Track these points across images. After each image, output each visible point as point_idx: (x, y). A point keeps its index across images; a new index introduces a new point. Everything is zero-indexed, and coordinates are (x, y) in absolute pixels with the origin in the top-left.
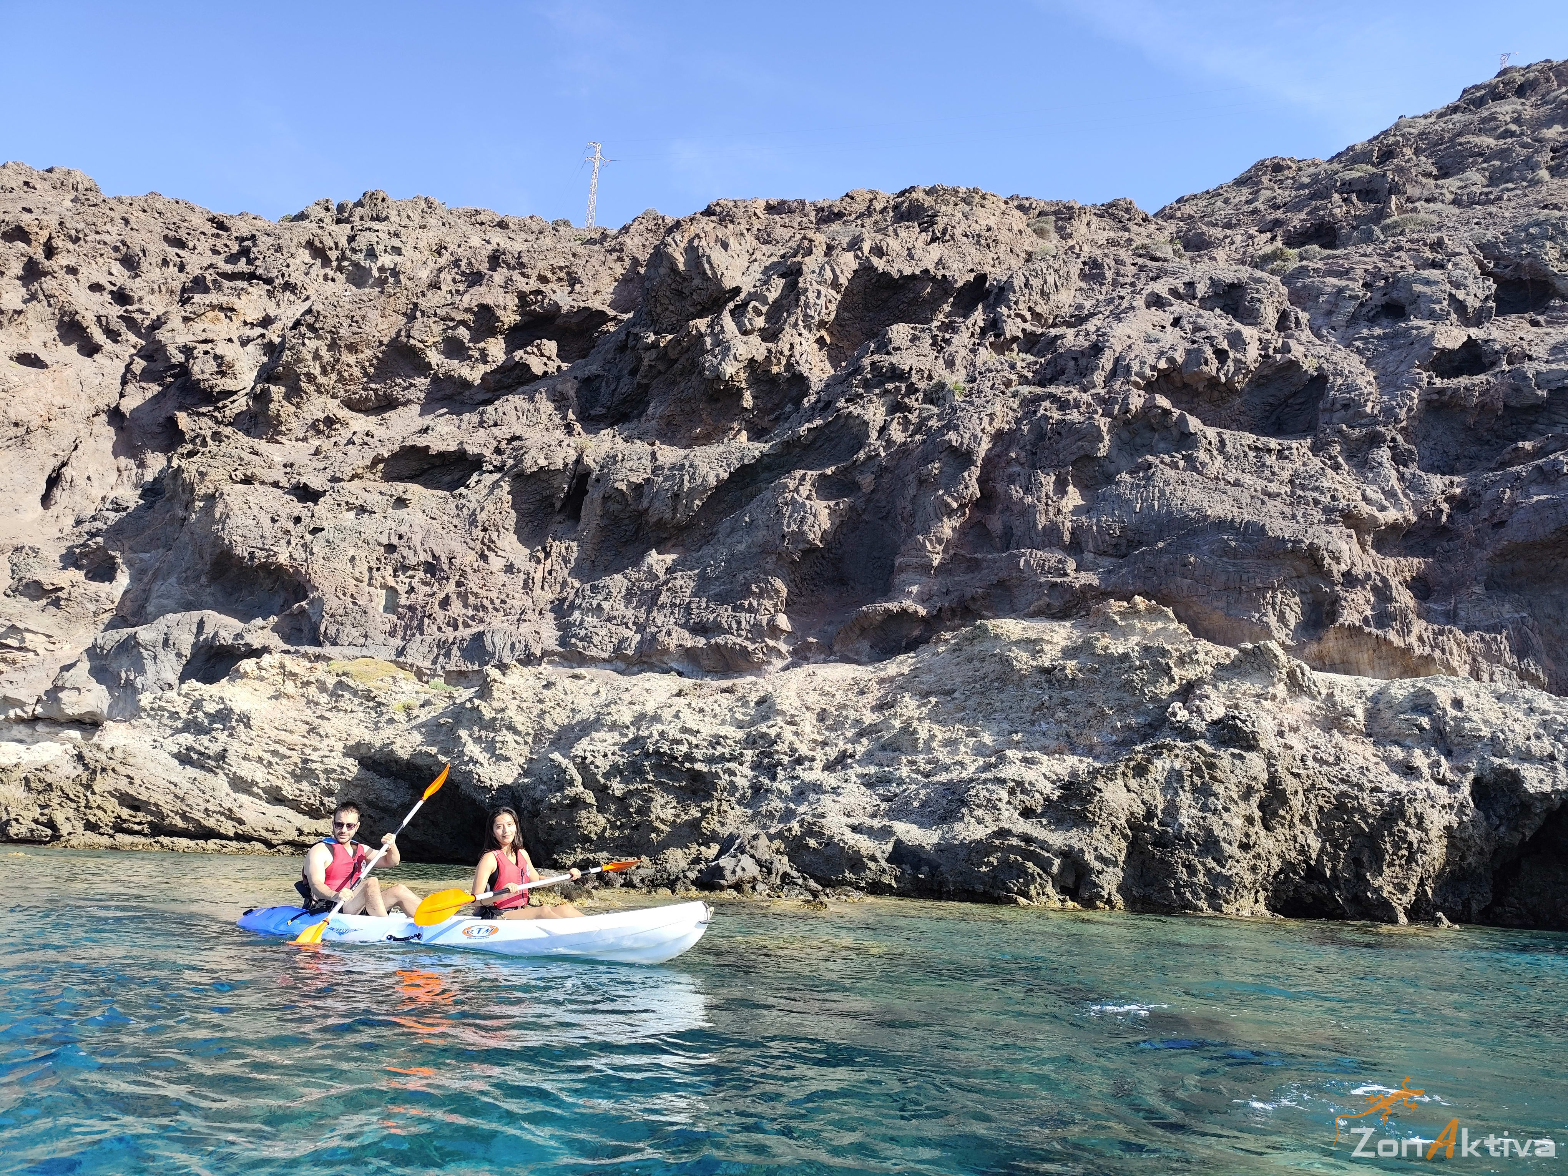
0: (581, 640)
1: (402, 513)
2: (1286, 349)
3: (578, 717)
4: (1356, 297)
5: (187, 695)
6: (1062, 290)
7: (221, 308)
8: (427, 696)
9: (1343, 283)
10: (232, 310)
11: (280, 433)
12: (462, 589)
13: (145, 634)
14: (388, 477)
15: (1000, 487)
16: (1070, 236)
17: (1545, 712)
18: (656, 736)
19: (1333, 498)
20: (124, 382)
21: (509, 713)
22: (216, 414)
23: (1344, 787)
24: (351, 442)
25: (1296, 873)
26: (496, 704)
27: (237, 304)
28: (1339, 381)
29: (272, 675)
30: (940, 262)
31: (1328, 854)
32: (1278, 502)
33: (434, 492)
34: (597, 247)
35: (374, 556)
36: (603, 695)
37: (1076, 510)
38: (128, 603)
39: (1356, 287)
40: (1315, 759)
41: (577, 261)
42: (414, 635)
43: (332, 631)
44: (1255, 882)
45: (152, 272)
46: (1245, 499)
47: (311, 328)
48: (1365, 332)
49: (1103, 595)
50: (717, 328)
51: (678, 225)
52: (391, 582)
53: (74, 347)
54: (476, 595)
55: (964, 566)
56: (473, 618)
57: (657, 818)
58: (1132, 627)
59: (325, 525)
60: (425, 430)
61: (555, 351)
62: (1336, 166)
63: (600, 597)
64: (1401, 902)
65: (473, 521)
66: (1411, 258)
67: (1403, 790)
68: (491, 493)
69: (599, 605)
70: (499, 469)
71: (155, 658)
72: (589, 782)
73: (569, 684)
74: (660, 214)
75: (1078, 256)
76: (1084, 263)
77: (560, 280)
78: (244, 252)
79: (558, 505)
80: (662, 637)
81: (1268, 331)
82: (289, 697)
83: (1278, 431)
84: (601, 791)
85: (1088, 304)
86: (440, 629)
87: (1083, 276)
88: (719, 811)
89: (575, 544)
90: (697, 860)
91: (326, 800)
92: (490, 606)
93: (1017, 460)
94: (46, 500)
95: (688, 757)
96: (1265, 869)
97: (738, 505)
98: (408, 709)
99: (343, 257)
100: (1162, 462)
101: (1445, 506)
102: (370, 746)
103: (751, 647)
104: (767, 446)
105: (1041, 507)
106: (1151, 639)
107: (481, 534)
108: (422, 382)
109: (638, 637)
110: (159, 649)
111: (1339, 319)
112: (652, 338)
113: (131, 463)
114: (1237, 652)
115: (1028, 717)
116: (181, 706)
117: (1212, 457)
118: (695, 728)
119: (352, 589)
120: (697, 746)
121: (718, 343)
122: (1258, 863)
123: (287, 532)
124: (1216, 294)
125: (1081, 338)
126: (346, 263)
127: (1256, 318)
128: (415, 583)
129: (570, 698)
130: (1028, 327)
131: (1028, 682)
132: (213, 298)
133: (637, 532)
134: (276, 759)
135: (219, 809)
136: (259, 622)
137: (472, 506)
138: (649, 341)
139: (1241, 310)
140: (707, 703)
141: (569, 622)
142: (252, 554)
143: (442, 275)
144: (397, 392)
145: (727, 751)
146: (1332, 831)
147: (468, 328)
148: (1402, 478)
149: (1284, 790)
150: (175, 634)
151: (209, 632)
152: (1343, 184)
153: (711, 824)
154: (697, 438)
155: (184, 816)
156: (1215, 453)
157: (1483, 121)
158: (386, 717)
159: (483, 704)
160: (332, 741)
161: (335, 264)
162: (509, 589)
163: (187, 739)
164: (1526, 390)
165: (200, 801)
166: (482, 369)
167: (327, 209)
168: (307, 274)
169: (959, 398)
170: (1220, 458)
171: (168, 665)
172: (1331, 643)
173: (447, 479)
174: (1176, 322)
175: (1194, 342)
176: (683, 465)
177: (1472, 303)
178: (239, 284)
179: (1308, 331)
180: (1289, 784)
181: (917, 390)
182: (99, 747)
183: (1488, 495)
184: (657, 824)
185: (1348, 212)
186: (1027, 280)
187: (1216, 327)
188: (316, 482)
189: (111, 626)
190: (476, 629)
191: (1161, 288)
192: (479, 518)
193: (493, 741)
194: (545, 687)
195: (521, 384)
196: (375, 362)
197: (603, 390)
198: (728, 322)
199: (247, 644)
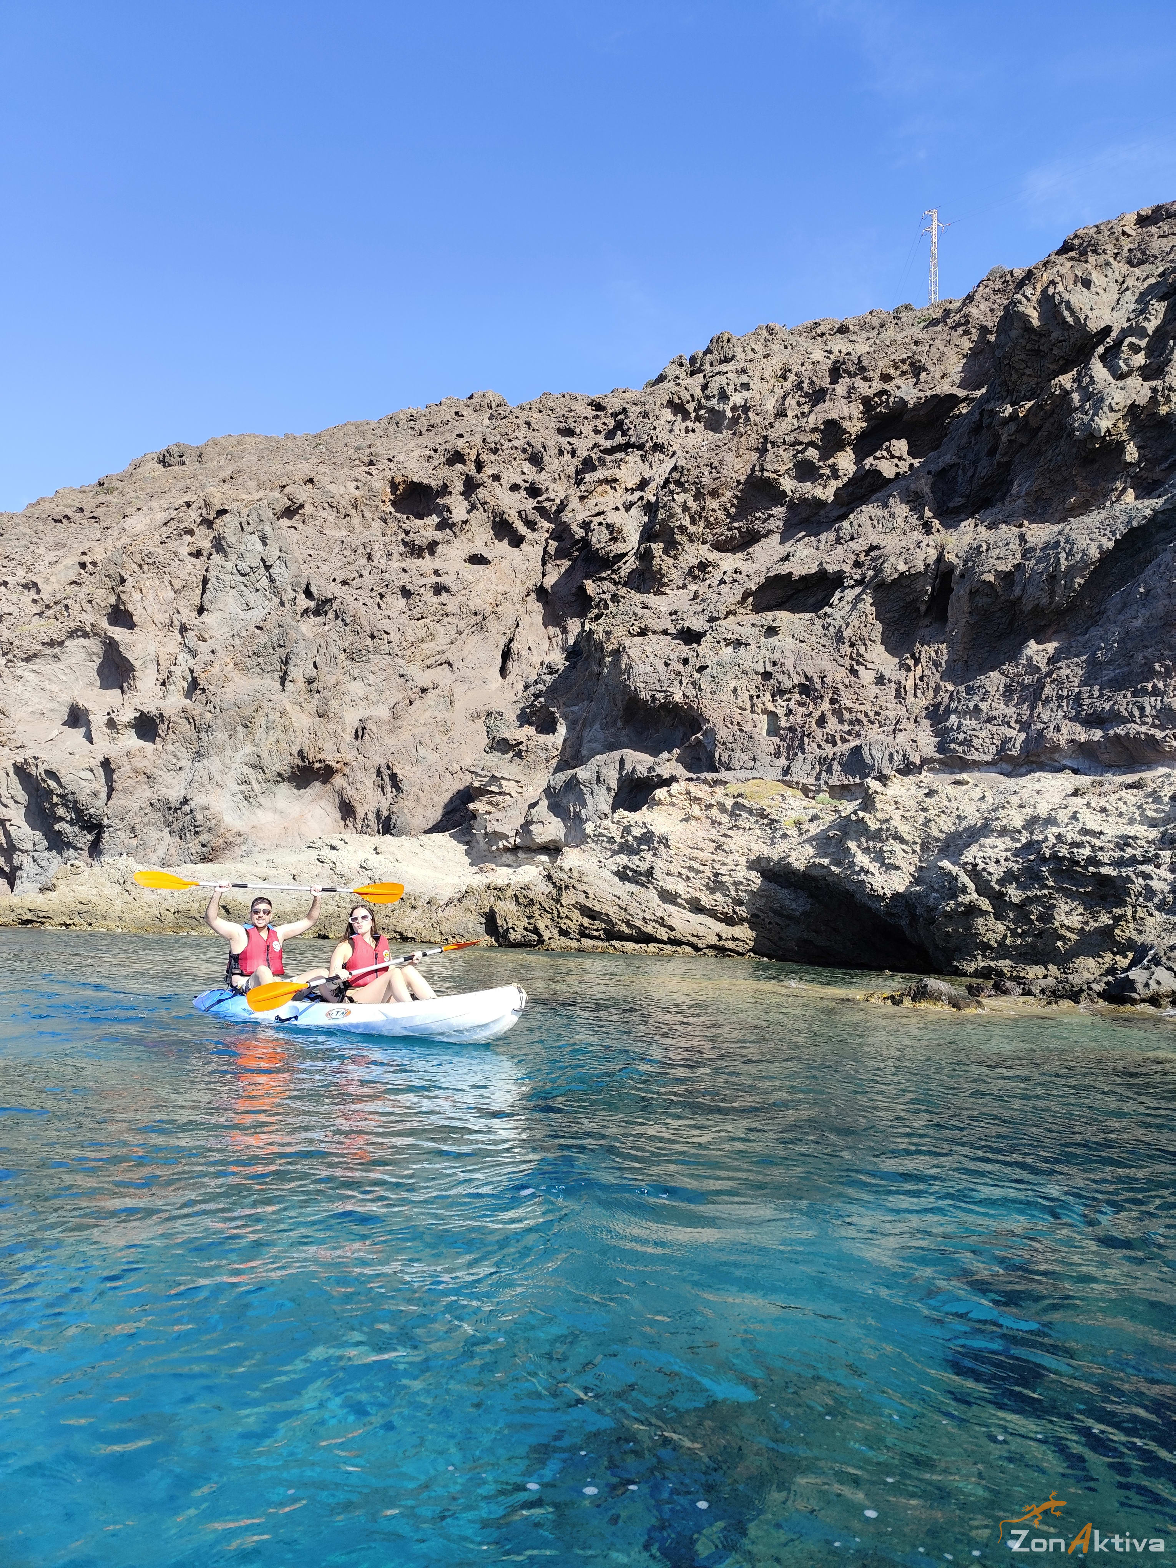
0: (961, 744)
1: (774, 641)
3: (965, 824)
5: (618, 823)
7: (607, 481)
8: (815, 811)
10: (615, 480)
11: (664, 585)
12: (836, 706)
13: (583, 773)
14: (758, 609)
18: (1052, 840)
20: (544, 564)
21: (893, 823)
22: (614, 576)
24: (722, 582)
26: (880, 815)
27: (619, 474)
29: (681, 800)
33: (801, 615)
34: (939, 328)
35: (753, 684)
36: (989, 800)
38: (568, 749)
41: (920, 349)
42: (796, 754)
43: (725, 757)
45: (553, 464)
47: (678, 483)
50: (1086, 380)
51: (1029, 275)
52: (771, 707)
53: (506, 541)
54: (850, 710)
57: (1062, 926)
59: (709, 663)
60: (786, 558)
61: (906, 449)
63: (976, 698)
65: (839, 638)
68: (854, 608)
69: (976, 706)
70: (859, 583)
71: (592, 793)
72: (983, 888)
73: (951, 790)
74: (1007, 269)
77: (903, 373)
78: (619, 425)
79: (923, 608)
80: (1050, 734)
82: (697, 819)
84: (997, 899)
86: (819, 746)
88: (1134, 918)
89: (944, 646)
90: (1112, 971)
91: (737, 909)
92: (865, 720)
94: (503, 671)
95: (1092, 861)
97: (1130, 575)
98: (798, 824)
99: (699, 407)
102: (769, 859)
103: (1159, 734)
104: (1161, 501)
107: (849, 650)
108: (779, 511)
109: (1023, 736)
110: (594, 785)
112: (1009, 410)
113: (558, 631)
116: (615, 832)
118: (1097, 829)
119: (737, 718)
120: (1101, 849)
121: (1087, 396)
123: (678, 673)
126: (702, 412)
128: (792, 705)
129: (954, 805)
132: (600, 474)
133: (1011, 624)
134: (693, 875)
135: (653, 917)
136: (665, 755)
137: (837, 623)
138: (1007, 414)
140: (1111, 801)
141: (946, 728)
142: (653, 696)
143: (787, 402)
144: (758, 526)
145: (1138, 853)
147: (816, 447)
150: (604, 771)
153: (1127, 932)
154: (1072, 509)
155: (628, 923)
158: (780, 833)
159: (867, 815)
160: (736, 856)
161: (693, 415)
162: (882, 701)
163: (622, 859)
165: (639, 911)
166: (834, 485)
167: (681, 365)
168: (670, 431)
171: (602, 798)
173: (812, 600)
176: (1057, 543)
178: (619, 455)
182: (561, 869)
184: (1062, 931)
188: (697, 624)
189: (558, 769)
190: (853, 744)
192: (845, 634)
193: (881, 851)
194: (927, 795)
195: (874, 491)
196: (735, 501)
197: (960, 479)
198: (1099, 370)
199: (658, 776)
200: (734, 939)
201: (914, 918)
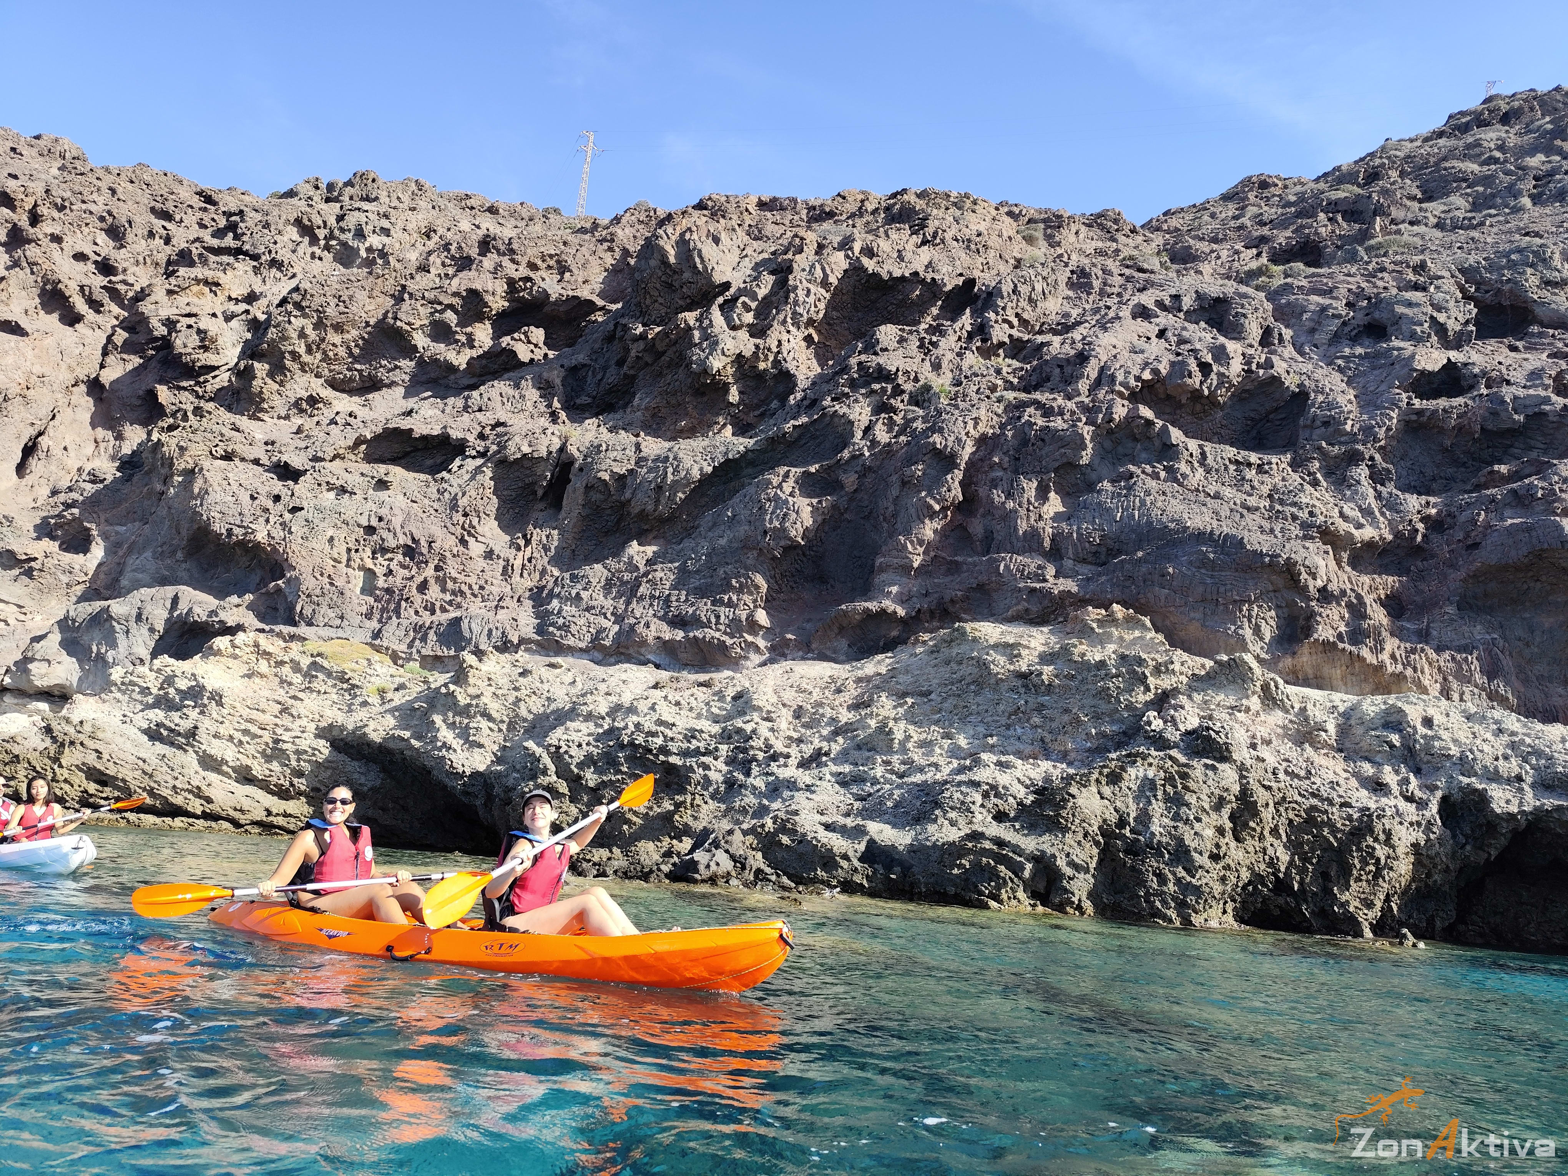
0: (559, 629)
1: (383, 495)
2: (1268, 365)
3: (553, 706)
4: (1339, 316)
5: (159, 671)
6: (1050, 298)
7: (206, 282)
8: (402, 680)
9: (1326, 301)
10: (217, 284)
11: (262, 410)
12: (441, 574)
13: (118, 607)
14: (370, 459)
15: (982, 491)
16: (1059, 244)
17: (1513, 734)
18: (631, 727)
19: (1311, 514)
20: (105, 353)
21: (484, 699)
22: (197, 388)
23: (1314, 801)
24: (333, 422)
25: (1264, 885)
26: (471, 691)
27: (223, 279)
28: (1320, 398)
29: (246, 653)
30: (929, 265)
31: (1296, 867)
32: (1256, 516)
33: (416, 475)
34: (587, 237)
35: (354, 537)
36: (579, 685)
37: (1057, 517)
38: (102, 576)
39: (1339, 306)
40: (1286, 772)
41: (567, 250)
42: (390, 618)
43: (308, 611)
44: (1224, 893)
45: (137, 244)
46: (1225, 512)
47: (298, 306)
48: (1347, 351)
49: (1082, 602)
50: (706, 322)
51: (669, 217)
52: (369, 564)
53: (55, 316)
54: (455, 580)
55: (944, 568)
56: (450, 603)
58: (1110, 635)
59: (305, 504)
60: (409, 413)
61: (542, 338)
62: (1322, 185)
63: (579, 586)
64: (1367, 917)
65: (454, 506)
66: (1394, 279)
67: (1373, 806)
68: (473, 478)
69: (578, 594)
70: (481, 455)
71: (128, 632)
72: (563, 772)
73: (546, 673)
74: (652, 206)
75: (1066, 265)
76: (1072, 272)
77: (549, 267)
78: (232, 227)
79: (540, 493)
80: (640, 629)
81: (1251, 346)
82: (262, 676)
83: (1258, 445)
84: (575, 781)
85: (1075, 313)
86: (417, 613)
87: (1071, 285)
88: (692, 805)
89: (556, 532)
90: (668, 854)
91: (296, 781)
92: (468, 592)
93: (1000, 464)
94: (21, 469)
95: (664, 750)
96: (1234, 880)
97: (720, 499)
98: (382, 692)
99: (331, 236)
100: (1143, 472)
101: (1420, 526)
102: (342, 728)
103: (729, 641)
104: (752, 441)
105: (1022, 512)
106: (1128, 647)
107: (462, 519)
108: (407, 365)
109: (616, 628)
110: (132, 624)
111: (1322, 337)
112: (640, 329)
113: (109, 435)
114: (1212, 663)
115: (1004, 720)
116: (153, 682)
117: (1193, 469)
118: (671, 721)
119: (329, 570)
120: (672, 739)
121: (706, 337)
122: (1228, 873)
123: (266, 510)
124: (1202, 308)
125: (1067, 346)
126: (334, 243)
127: (1240, 333)
128: (394, 565)
129: (546, 687)
130: (1015, 333)
131: (1004, 687)
132: (198, 272)
133: (618, 522)
134: (247, 739)
135: (187, 786)
136: (234, 599)
137: (454, 490)
138: (638, 332)
139: (1225, 324)
140: (684, 696)
141: (547, 611)
142: (229, 531)
143: (431, 259)
144: (382, 374)
145: (702, 745)
146: (1301, 844)
147: (456, 312)
148: (1379, 496)
149: (1256, 802)
150: (148, 609)
151: (183, 607)
152: (1329, 204)
153: (684, 818)
154: (682, 431)
155: (151, 793)
156: (1196, 465)
157: (1468, 146)
158: (360, 700)
159: (458, 689)
160: (304, 722)
161: (322, 243)
162: (488, 575)
163: (158, 715)
164: (1503, 415)
165: (169, 778)
166: (468, 354)
167: (317, 188)
168: (294, 251)
169: (944, 401)
170: (1201, 470)
171: (140, 640)
172: (1305, 658)
173: (429, 462)
174: (1161, 334)
175: (1178, 354)
176: (667, 458)
177: (1453, 326)
178: (226, 259)
179: (1290, 348)
180: (1261, 796)
181: (903, 392)
182: (67, 720)
183: (1463, 517)
184: (629, 816)
185: (1333, 232)
186: (1016, 286)
187: (1200, 340)
188: (297, 461)
189: (84, 598)
190: (453, 614)
191: (1148, 299)
192: (460, 503)
193: (467, 727)
194: (521, 674)
195: (507, 370)
196: (360, 342)
197: (589, 380)
198: (717, 317)
199: (221, 622)
200: (286, 815)
201: (490, 798)
